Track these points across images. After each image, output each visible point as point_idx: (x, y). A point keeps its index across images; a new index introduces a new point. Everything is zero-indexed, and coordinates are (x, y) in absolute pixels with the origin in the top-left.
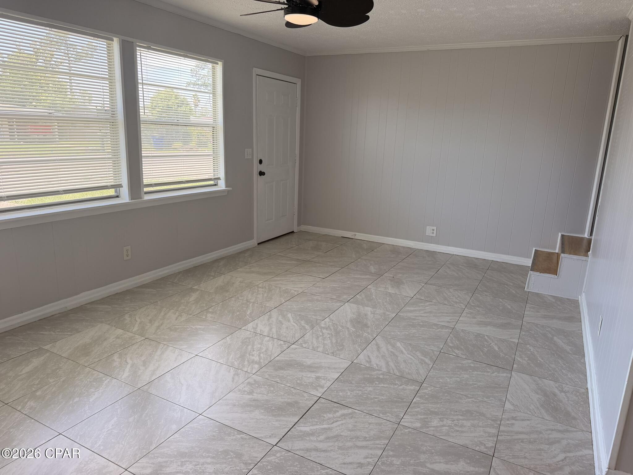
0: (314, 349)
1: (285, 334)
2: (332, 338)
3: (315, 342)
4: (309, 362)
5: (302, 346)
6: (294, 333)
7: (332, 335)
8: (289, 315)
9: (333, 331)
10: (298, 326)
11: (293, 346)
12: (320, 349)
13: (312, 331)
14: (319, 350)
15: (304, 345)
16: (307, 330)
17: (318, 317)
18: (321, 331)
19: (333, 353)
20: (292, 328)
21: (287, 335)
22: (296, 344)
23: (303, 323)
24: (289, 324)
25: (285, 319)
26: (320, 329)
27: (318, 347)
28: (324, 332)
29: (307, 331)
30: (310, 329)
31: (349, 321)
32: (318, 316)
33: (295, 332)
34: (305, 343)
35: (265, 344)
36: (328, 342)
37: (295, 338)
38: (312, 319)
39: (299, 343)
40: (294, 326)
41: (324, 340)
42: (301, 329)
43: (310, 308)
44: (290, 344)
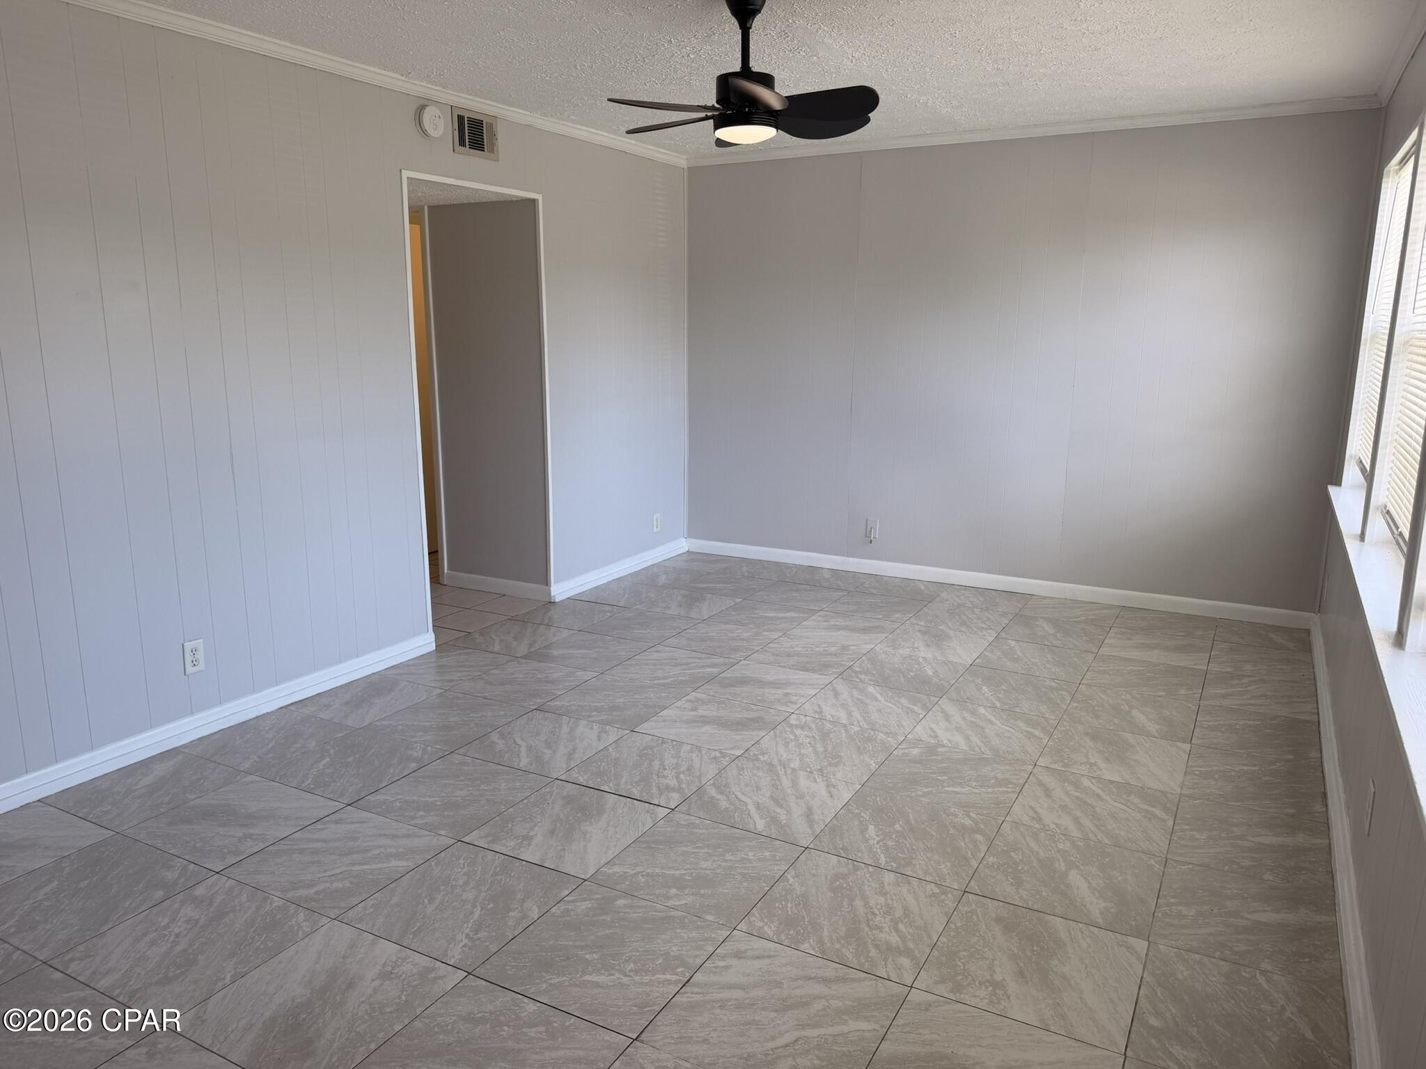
0: (699, 749)
1: (760, 773)
2: (659, 769)
3: (696, 760)
4: (707, 728)
5: (721, 753)
6: (740, 777)
7: (658, 775)
8: (760, 825)
9: (654, 784)
10: (733, 794)
11: (739, 753)
12: (686, 748)
13: (700, 782)
14: (689, 747)
15: (718, 754)
16: (714, 785)
17: (685, 821)
18: (680, 782)
19: (663, 743)
20: (747, 789)
21: (755, 772)
22: (734, 757)
23: (724, 804)
24: (756, 798)
25: (768, 812)
26: (684, 786)
27: (691, 751)
28: (675, 780)
29: (711, 782)
30: (706, 787)
31: (605, 812)
32: (683, 823)
33: (739, 780)
34: (715, 758)
35: (792, 754)
36: (669, 761)
37: (737, 766)
38: (701, 814)
39: (727, 758)
40: (743, 794)
41: (677, 764)
42: (725, 786)
43: (706, 850)
44: (746, 755)
